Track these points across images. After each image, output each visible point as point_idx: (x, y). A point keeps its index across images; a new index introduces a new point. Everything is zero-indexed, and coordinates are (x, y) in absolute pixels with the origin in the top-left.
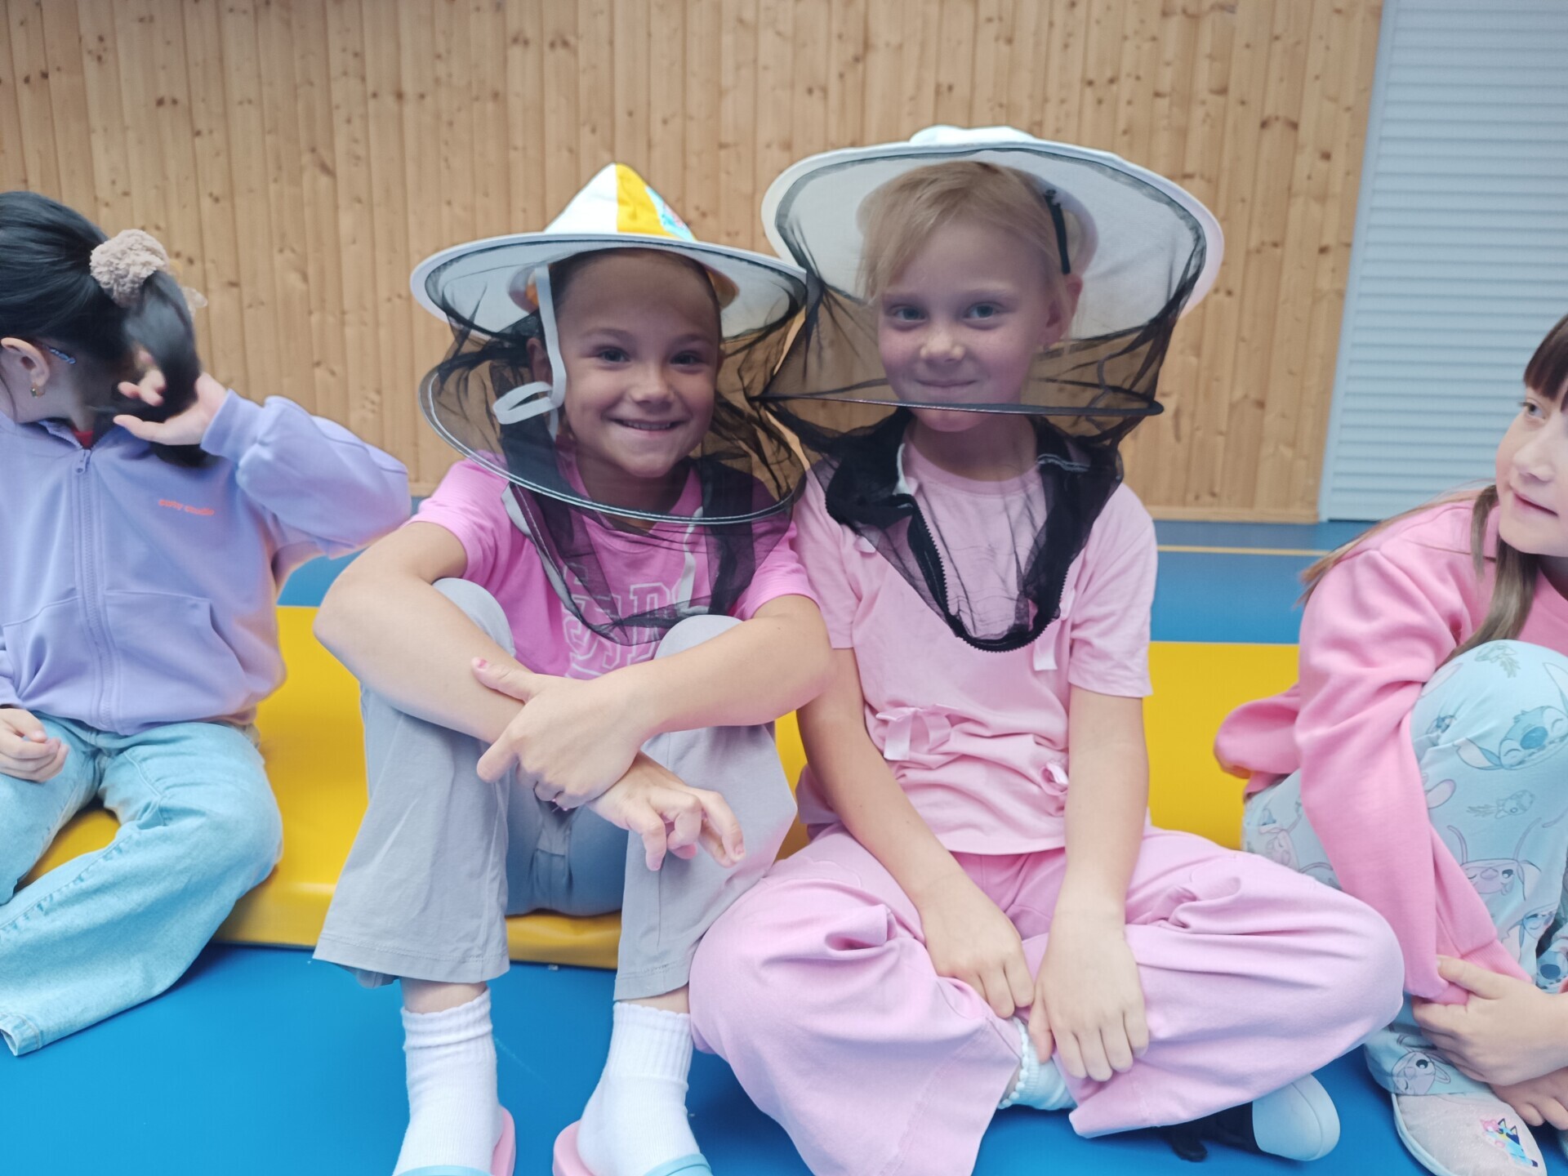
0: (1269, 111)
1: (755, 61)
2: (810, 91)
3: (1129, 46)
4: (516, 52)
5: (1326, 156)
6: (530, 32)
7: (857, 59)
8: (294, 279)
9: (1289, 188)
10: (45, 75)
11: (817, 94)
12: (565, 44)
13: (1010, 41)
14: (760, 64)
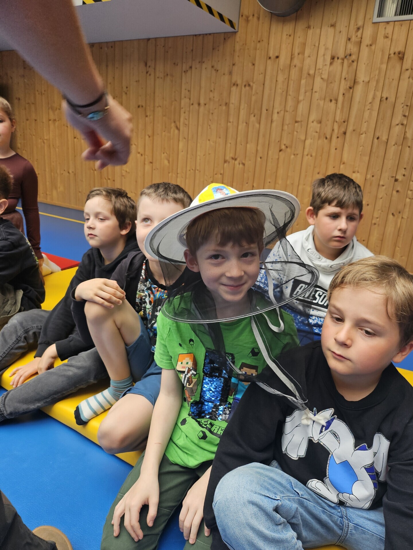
1: (312, 89)
2: (331, 101)
4: (234, 88)
6: (239, 82)
7: (350, 88)
8: (166, 162)
11: (333, 102)
12: (249, 85)
14: (314, 91)
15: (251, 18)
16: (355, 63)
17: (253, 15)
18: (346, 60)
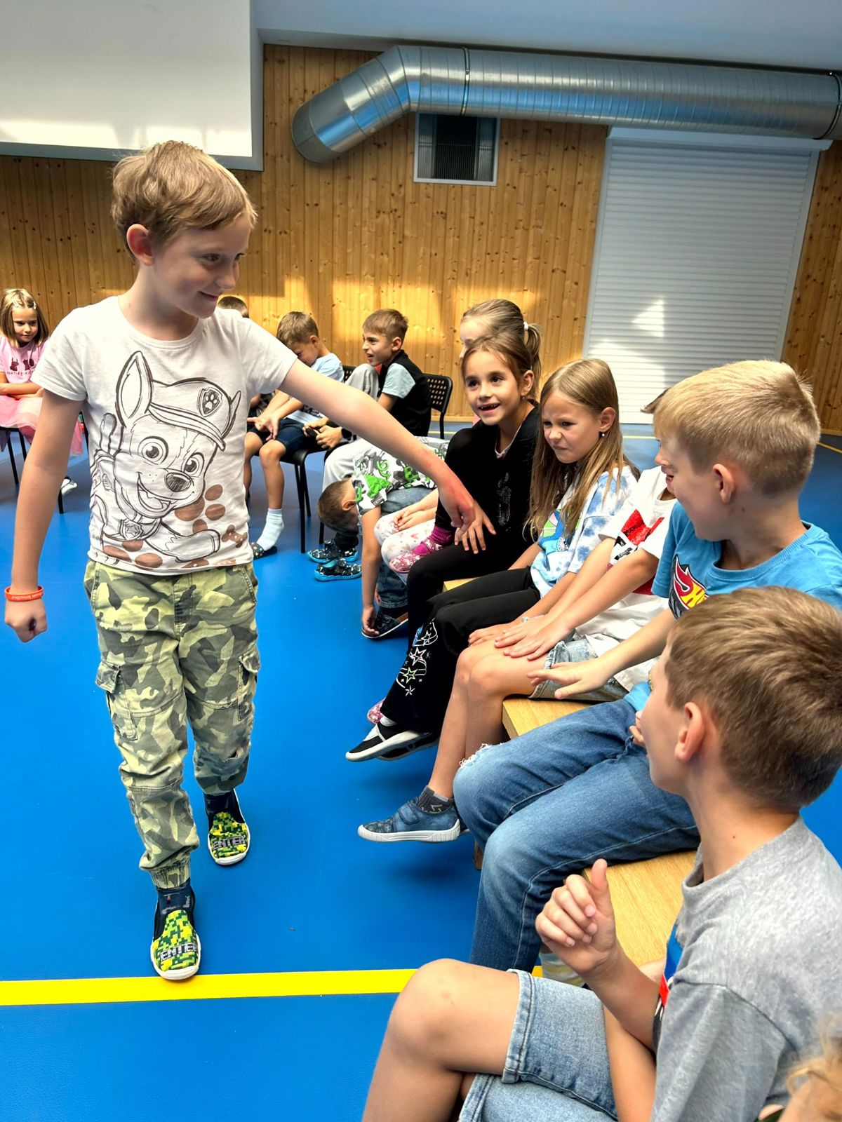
0: (555, 267)
1: (361, 242)
2: (382, 254)
3: (503, 240)
4: (265, 235)
5: (576, 284)
6: (271, 228)
7: (400, 242)
9: (563, 295)
10: (69, 238)
11: (385, 256)
12: (286, 232)
13: (458, 237)
14: (363, 243)
15: (279, 159)
16: (401, 219)
17: (282, 156)
18: (391, 215)
